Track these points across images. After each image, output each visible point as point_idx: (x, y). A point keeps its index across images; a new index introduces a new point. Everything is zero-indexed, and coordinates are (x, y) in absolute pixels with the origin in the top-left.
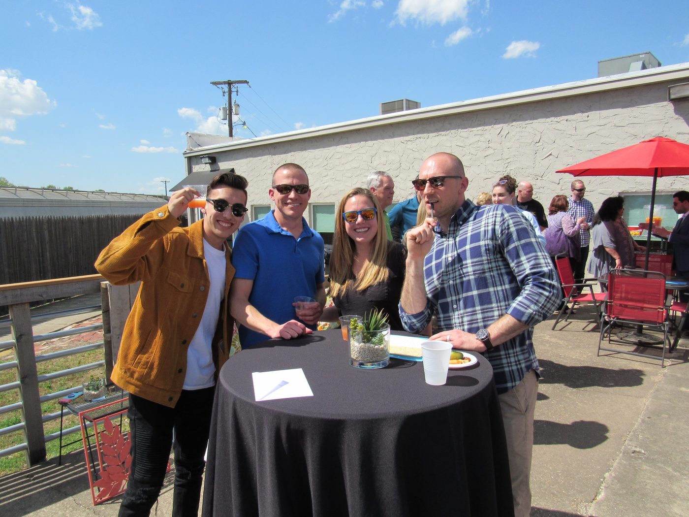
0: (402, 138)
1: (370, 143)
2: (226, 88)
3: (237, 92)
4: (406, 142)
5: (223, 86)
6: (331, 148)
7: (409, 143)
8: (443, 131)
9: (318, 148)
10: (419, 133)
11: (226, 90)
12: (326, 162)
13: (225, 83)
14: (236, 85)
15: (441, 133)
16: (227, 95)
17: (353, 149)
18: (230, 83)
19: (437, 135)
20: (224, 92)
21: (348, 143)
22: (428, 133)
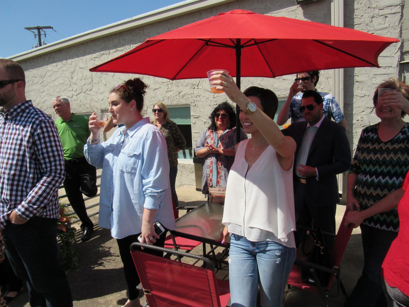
0: (91, 55)
1: (69, 61)
2: (36, 31)
3: (45, 35)
4: (94, 59)
5: (34, 30)
6: (44, 67)
7: (97, 59)
8: (120, 47)
9: (35, 68)
10: (102, 50)
11: (37, 33)
12: (41, 80)
13: (35, 28)
14: (44, 30)
15: (118, 49)
16: (37, 37)
17: (59, 68)
18: (39, 28)
19: (116, 51)
20: (35, 35)
21: (54, 62)
22: (109, 50)
